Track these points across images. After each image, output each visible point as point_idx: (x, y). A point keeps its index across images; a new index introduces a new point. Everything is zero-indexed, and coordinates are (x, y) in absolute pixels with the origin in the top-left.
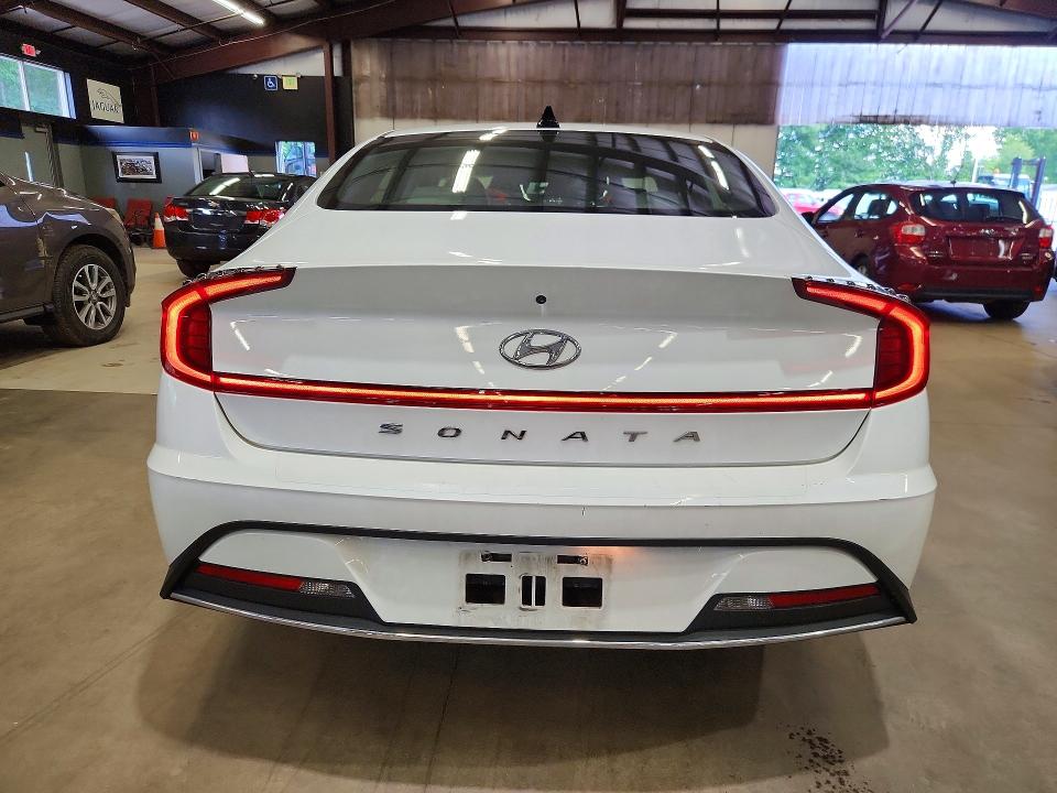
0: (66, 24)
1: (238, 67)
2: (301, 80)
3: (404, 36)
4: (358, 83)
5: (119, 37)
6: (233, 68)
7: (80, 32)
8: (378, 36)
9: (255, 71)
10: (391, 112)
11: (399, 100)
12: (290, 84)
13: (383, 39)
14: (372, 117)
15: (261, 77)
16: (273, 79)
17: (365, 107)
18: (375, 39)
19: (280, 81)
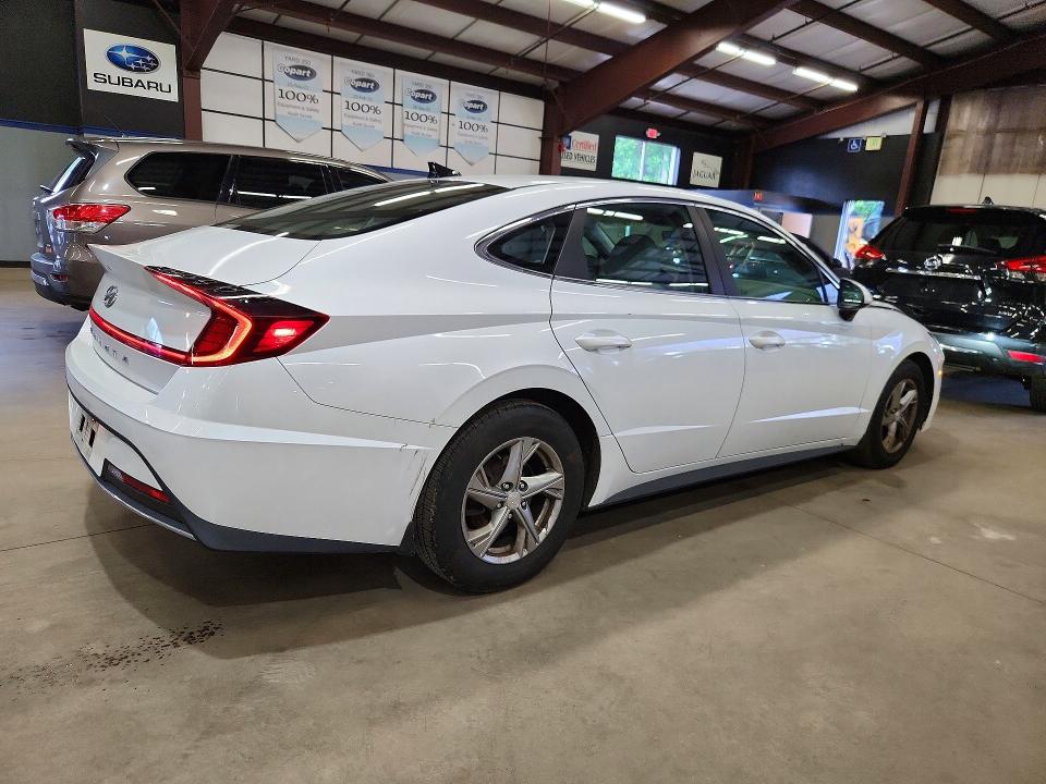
0: (684, 111)
1: (828, 132)
2: (887, 140)
3: (1017, 83)
4: (949, 139)
5: (726, 117)
6: (823, 134)
7: (695, 116)
8: (985, 87)
9: (841, 135)
10: (983, 166)
11: (997, 153)
12: (873, 145)
13: (989, 90)
14: (959, 172)
15: (846, 140)
16: (858, 142)
17: (953, 163)
18: (983, 90)
19: (864, 142)
